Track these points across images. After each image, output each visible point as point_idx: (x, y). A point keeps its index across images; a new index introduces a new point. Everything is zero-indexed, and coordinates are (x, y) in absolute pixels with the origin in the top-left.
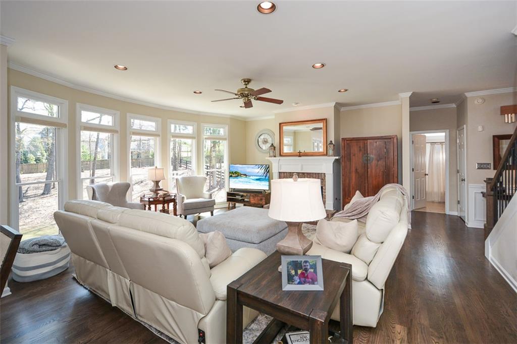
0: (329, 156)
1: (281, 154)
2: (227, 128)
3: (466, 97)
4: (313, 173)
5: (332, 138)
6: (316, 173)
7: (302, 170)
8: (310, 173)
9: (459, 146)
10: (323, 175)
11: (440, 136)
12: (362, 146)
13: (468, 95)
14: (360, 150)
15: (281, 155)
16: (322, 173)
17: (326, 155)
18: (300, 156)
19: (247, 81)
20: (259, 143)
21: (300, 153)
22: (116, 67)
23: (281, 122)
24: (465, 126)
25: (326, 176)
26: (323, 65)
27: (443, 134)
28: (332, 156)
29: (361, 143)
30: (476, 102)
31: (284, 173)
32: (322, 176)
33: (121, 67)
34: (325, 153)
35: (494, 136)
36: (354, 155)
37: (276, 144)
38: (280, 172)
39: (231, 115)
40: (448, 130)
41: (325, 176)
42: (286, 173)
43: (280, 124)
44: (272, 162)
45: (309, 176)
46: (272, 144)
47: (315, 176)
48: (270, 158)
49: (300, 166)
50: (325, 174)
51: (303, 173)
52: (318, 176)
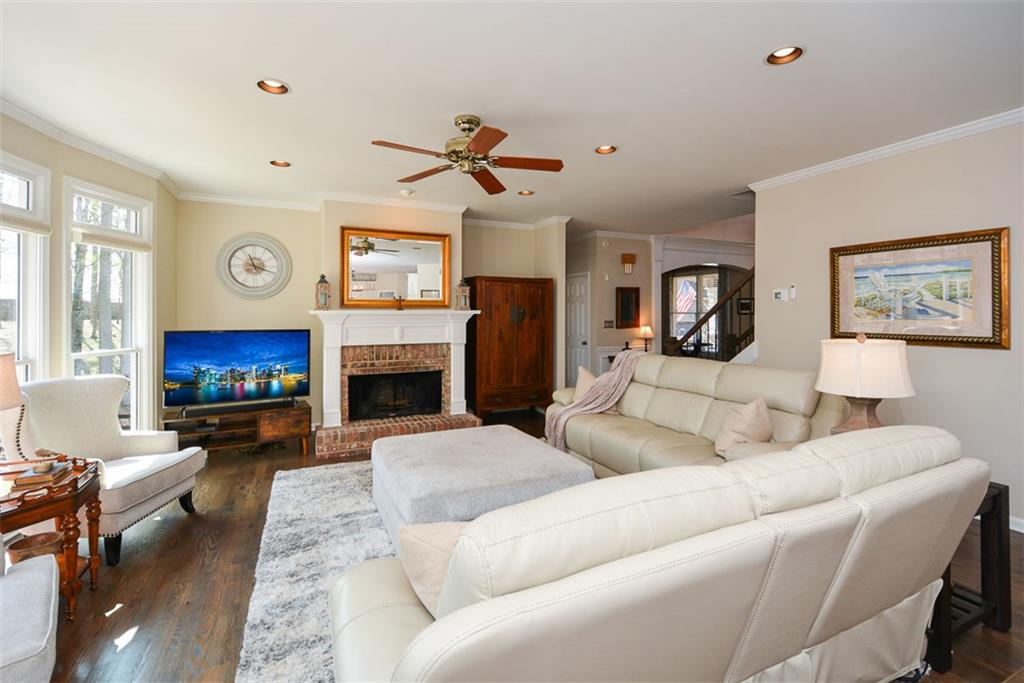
0: (460, 309)
1: (346, 302)
4: (424, 344)
6: (430, 344)
7: (402, 337)
8: (419, 344)
10: (445, 346)
15: (343, 305)
16: (442, 344)
17: (449, 306)
18: (400, 308)
21: (402, 300)
23: (344, 224)
24: (590, 273)
25: (452, 347)
26: (613, 149)
30: (604, 244)
31: (354, 347)
32: (442, 349)
34: (447, 302)
35: (618, 289)
36: (497, 309)
37: (333, 276)
38: (344, 347)
41: (449, 349)
42: (361, 347)
43: (343, 230)
44: (324, 322)
45: (415, 352)
46: (323, 277)
47: (428, 350)
48: (319, 312)
49: (397, 330)
50: (448, 344)
51: (403, 346)
52: (436, 350)
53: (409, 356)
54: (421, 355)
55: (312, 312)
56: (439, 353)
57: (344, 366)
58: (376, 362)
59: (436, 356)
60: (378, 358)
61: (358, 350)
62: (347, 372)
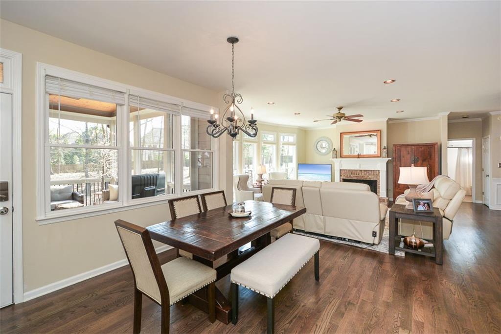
0: (383, 157)
1: (342, 156)
2: (295, 136)
3: (491, 115)
4: (369, 170)
5: (385, 144)
7: (360, 167)
8: (367, 170)
9: (484, 150)
10: (377, 171)
11: (469, 143)
12: (409, 151)
13: (492, 113)
14: (408, 154)
17: (380, 157)
18: (358, 158)
19: (340, 109)
20: (318, 148)
21: (359, 155)
22: (269, 103)
23: (341, 132)
24: (489, 136)
25: (380, 172)
27: (472, 141)
28: (386, 157)
29: (410, 149)
31: (344, 170)
33: (272, 103)
34: (379, 155)
36: (404, 157)
37: (338, 148)
38: (341, 170)
39: (299, 127)
40: (475, 139)
42: (346, 170)
43: (341, 133)
44: (335, 162)
45: (365, 173)
46: (335, 149)
47: (370, 172)
48: (333, 159)
49: (358, 165)
50: (379, 171)
51: (361, 170)
52: (374, 173)
53: (363, 174)
54: (368, 174)
55: (331, 159)
56: (375, 174)
57: (341, 176)
58: (351, 175)
59: (374, 175)
60: (352, 174)
61: (345, 171)
62: (342, 177)
